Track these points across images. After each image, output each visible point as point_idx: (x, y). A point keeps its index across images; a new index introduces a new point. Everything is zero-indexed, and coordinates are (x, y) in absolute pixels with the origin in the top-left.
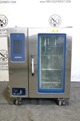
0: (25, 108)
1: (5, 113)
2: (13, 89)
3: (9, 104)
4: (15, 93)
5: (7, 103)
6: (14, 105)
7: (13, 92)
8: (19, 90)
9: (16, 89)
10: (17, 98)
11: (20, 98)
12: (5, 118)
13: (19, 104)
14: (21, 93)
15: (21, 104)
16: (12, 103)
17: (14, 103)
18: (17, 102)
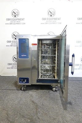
0: (28, 92)
1: (13, 96)
2: (20, 78)
3: (17, 90)
4: (21, 81)
5: (16, 89)
6: (20, 91)
7: (20, 81)
8: (24, 79)
9: (22, 78)
10: (23, 85)
11: (25, 85)
12: (12, 99)
13: (24, 90)
14: (26, 81)
15: (26, 90)
16: (19, 89)
17: (21, 89)
18: (22, 88)
